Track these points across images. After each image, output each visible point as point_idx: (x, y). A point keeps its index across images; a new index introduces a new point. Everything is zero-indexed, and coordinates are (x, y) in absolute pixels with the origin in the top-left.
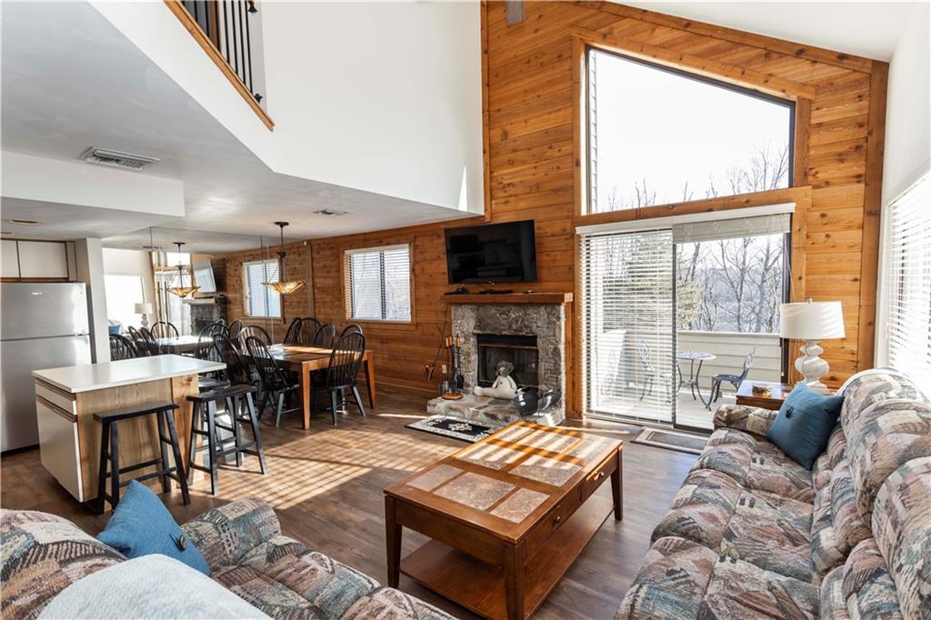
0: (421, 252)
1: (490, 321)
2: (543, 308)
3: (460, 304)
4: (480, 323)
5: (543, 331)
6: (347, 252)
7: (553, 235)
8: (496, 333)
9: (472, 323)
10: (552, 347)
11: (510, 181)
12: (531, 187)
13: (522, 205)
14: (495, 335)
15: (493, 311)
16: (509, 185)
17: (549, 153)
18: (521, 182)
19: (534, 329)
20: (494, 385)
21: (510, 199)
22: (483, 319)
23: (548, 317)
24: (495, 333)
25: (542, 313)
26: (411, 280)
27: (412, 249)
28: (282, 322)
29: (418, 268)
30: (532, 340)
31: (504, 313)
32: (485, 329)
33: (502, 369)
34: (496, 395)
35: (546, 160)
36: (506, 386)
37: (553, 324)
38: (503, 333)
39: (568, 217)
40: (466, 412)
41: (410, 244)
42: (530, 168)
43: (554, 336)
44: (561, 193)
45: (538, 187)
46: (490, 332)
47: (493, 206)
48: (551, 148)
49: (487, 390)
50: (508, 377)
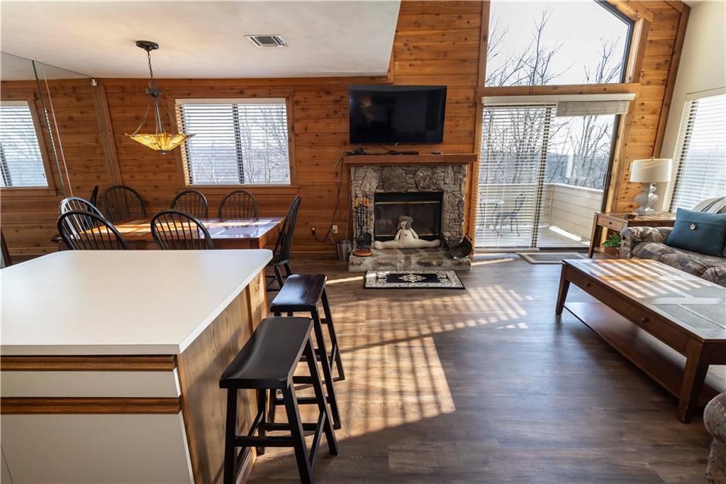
0: (303, 109)
1: (395, 181)
2: (450, 168)
3: (361, 165)
4: (383, 182)
5: (450, 187)
6: (178, 101)
7: (457, 103)
8: (402, 191)
9: (375, 184)
10: (457, 200)
11: (416, 44)
12: (438, 53)
13: (428, 70)
14: (401, 193)
15: (399, 171)
16: (414, 47)
17: (458, 23)
18: (428, 46)
19: (442, 186)
20: (397, 237)
21: (415, 62)
22: (388, 179)
23: (454, 175)
24: (399, 191)
25: (449, 172)
26: (290, 140)
27: (291, 104)
28: (54, 193)
29: (299, 126)
30: (439, 195)
31: (410, 172)
32: (389, 188)
33: (405, 223)
34: (401, 246)
35: (454, 29)
36: (410, 237)
37: (459, 182)
38: (409, 191)
39: (471, 87)
40: (398, 265)
41: (288, 98)
42: (437, 34)
43: (460, 190)
44: (467, 64)
45: (445, 55)
46: (395, 191)
47: (397, 67)
48: (460, 17)
49: (388, 243)
50: (411, 229)
